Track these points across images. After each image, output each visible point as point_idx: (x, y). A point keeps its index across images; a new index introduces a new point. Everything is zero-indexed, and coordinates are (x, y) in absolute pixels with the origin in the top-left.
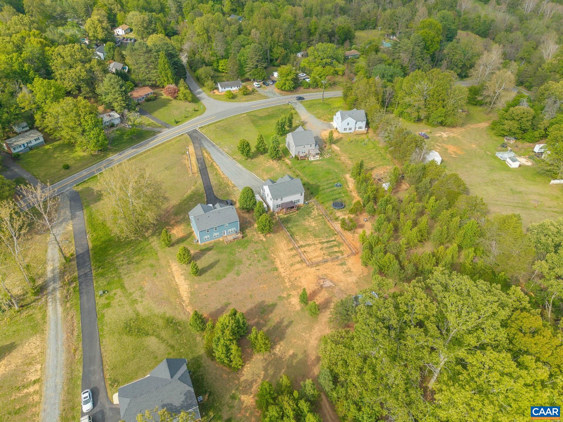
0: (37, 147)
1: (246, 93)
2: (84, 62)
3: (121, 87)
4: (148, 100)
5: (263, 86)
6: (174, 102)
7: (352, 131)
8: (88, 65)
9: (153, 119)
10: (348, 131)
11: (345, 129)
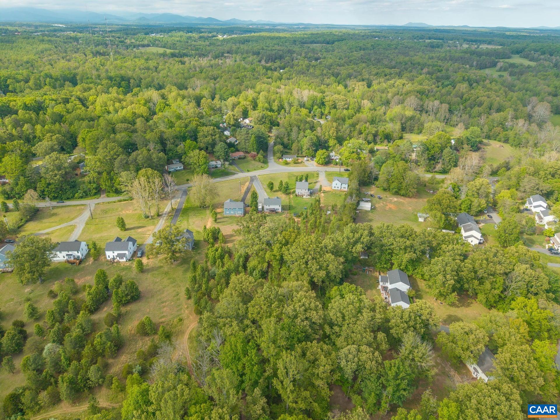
0: (179, 170)
1: (296, 163)
2: (212, 135)
3: (225, 149)
4: (240, 158)
5: (310, 160)
6: (253, 162)
7: (339, 189)
8: (214, 137)
9: (238, 168)
10: (336, 189)
11: (335, 187)
